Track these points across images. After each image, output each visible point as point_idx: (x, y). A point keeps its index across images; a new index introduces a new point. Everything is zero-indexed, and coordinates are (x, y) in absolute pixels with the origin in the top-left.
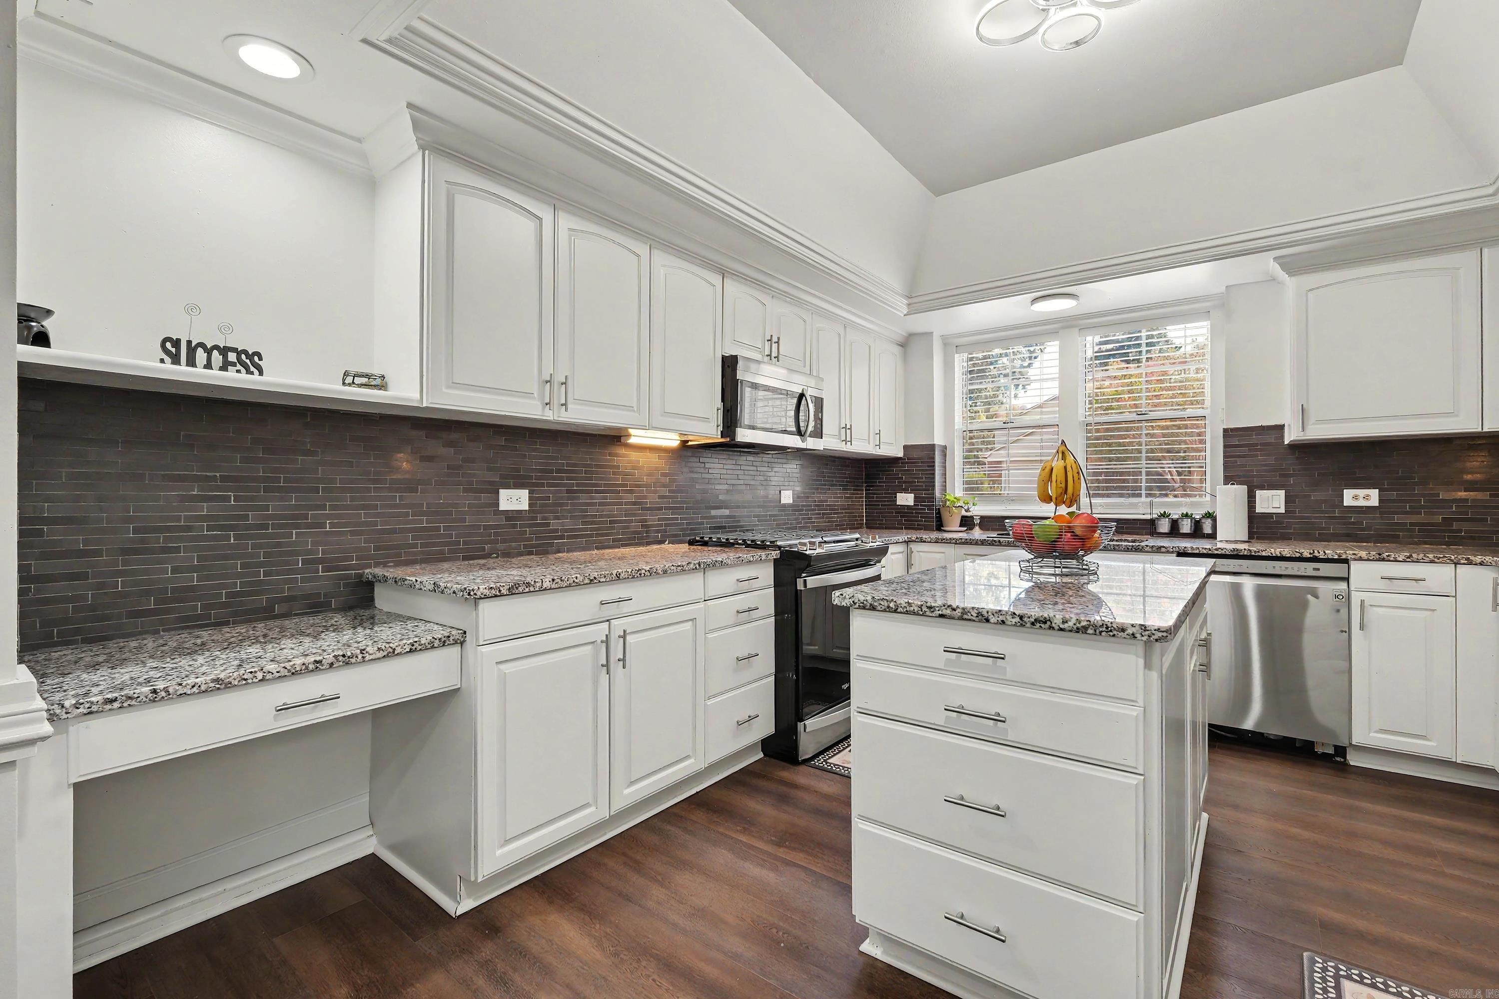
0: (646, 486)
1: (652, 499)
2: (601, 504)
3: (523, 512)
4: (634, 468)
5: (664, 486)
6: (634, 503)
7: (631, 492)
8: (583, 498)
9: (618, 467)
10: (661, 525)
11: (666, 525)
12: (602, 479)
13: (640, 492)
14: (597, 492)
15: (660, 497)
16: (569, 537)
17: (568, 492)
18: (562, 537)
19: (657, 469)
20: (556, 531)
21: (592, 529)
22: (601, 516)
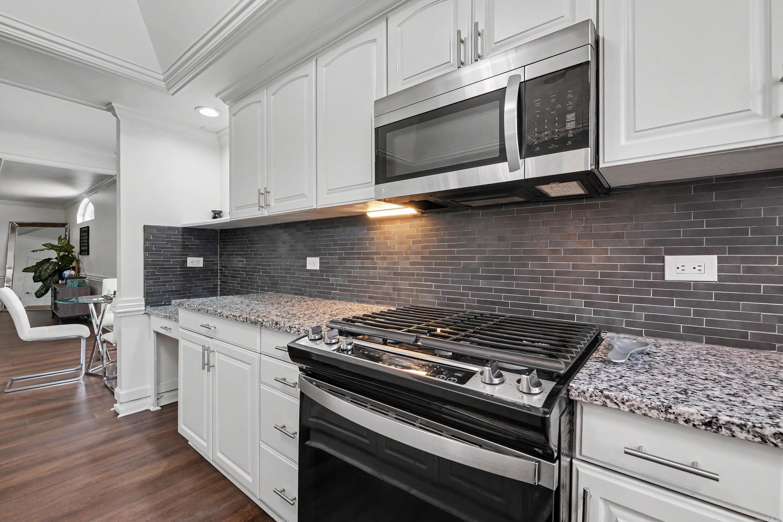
0: (396, 253)
1: (403, 266)
2: (361, 268)
3: (317, 271)
4: (386, 238)
5: (416, 253)
6: (387, 268)
7: (384, 259)
8: (348, 263)
9: (373, 239)
10: (412, 290)
11: (417, 291)
12: (361, 249)
13: (392, 259)
14: (358, 259)
15: (413, 263)
16: (341, 290)
17: (340, 258)
18: (336, 289)
19: (409, 237)
20: (333, 285)
21: (354, 287)
22: (361, 277)
